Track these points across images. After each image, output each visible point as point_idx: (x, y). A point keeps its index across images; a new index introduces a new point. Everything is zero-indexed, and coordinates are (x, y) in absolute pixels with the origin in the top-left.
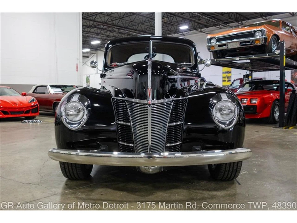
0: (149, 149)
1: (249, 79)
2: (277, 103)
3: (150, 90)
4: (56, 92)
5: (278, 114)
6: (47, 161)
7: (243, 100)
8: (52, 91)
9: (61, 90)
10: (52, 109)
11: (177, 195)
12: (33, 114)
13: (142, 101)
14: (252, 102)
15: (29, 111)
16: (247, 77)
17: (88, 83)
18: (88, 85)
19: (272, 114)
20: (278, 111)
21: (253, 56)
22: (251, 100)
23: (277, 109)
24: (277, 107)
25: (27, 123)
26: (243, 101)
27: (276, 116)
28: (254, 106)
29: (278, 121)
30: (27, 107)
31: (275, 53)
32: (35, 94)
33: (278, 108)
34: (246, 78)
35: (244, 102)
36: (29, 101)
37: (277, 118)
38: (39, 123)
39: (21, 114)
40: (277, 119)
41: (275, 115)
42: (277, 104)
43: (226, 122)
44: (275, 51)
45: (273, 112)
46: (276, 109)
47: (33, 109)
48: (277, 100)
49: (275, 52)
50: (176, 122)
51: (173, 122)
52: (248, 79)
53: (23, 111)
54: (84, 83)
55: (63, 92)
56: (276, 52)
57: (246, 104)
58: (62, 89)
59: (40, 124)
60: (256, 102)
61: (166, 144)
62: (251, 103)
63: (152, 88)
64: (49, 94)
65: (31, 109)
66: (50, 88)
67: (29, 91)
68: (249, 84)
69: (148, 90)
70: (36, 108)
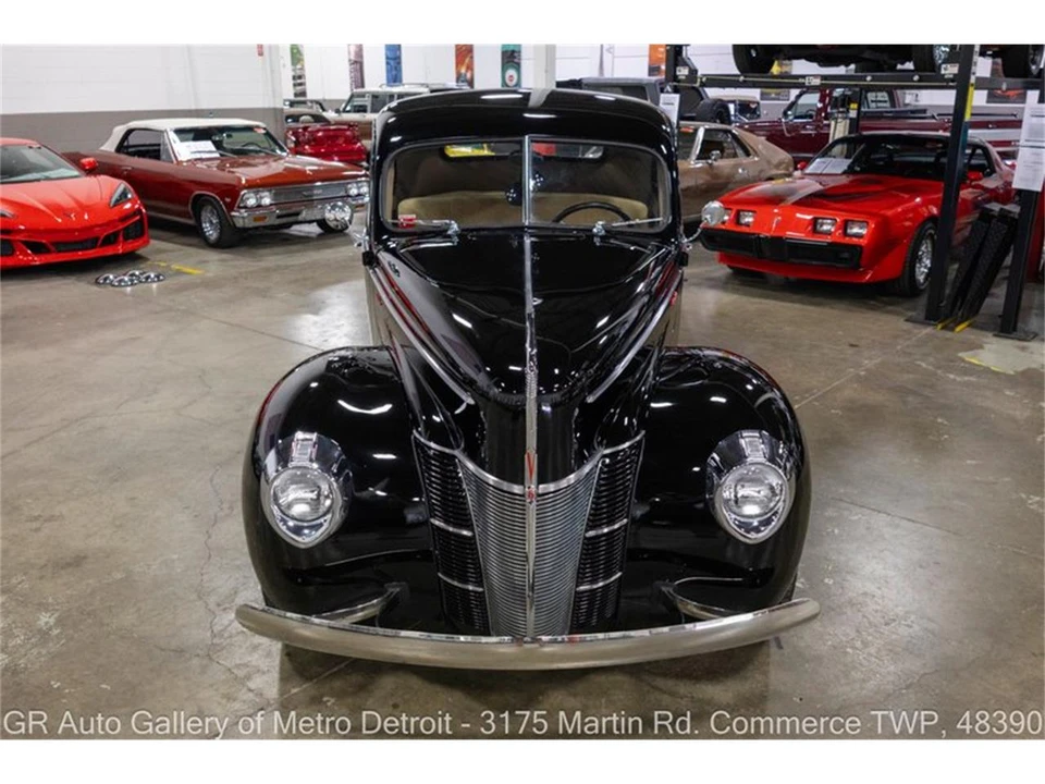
0: (527, 588)
1: (851, 111)
2: (930, 228)
3: (532, 457)
4: (198, 156)
5: (928, 262)
6: (213, 525)
7: (820, 221)
8: (185, 151)
9: (214, 149)
10: (188, 213)
11: (603, 701)
12: (129, 246)
13: (505, 486)
14: (849, 231)
15: (116, 235)
16: (843, 106)
17: (299, 66)
18: (299, 73)
19: (907, 268)
20: (930, 256)
21: (869, 78)
22: (845, 225)
23: (926, 248)
24: (928, 241)
25: (114, 286)
26: (822, 225)
27: (922, 269)
28: (855, 249)
29: (922, 287)
30: (109, 223)
31: (944, 75)
32: (123, 156)
33: (929, 245)
34: (841, 110)
35: (825, 228)
36: (111, 198)
37: (921, 278)
38: (154, 285)
39: (92, 248)
40: (922, 281)
41: (918, 265)
42: (930, 234)
43: (751, 520)
44: (944, 66)
45: (915, 259)
46: (923, 248)
47: (128, 227)
48: (932, 218)
49: (943, 72)
50: (610, 522)
51: (600, 526)
52: (848, 111)
53: (97, 239)
54: (284, 66)
55: (221, 155)
56: (945, 69)
57: (829, 239)
58: (215, 143)
59: (158, 287)
60: (864, 231)
61: (577, 586)
62: (845, 234)
63: (538, 451)
64: (172, 162)
65: (121, 227)
66: (173, 136)
67: (102, 145)
68: (845, 146)
69: (526, 456)
70: (135, 223)
